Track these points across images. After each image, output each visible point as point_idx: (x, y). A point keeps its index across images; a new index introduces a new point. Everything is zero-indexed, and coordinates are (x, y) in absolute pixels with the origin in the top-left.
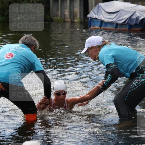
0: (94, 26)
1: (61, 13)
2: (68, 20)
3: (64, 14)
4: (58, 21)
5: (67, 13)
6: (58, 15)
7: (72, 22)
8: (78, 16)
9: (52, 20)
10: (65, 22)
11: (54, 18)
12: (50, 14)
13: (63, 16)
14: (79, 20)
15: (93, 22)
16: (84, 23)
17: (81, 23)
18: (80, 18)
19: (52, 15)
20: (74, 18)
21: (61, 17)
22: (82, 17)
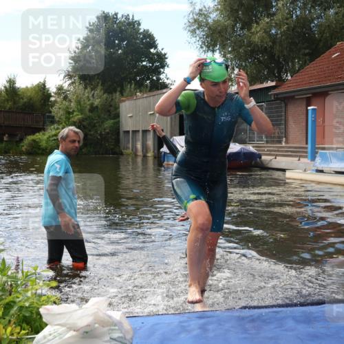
0: (168, 161)
1: (132, 145)
2: (140, 153)
3: (136, 147)
4: (128, 155)
5: (139, 146)
6: (128, 148)
7: (145, 156)
8: (152, 151)
9: (122, 154)
10: (136, 155)
11: (124, 151)
12: (119, 147)
13: (134, 150)
14: (153, 154)
15: (168, 157)
16: (158, 157)
17: (155, 157)
18: (154, 152)
19: (122, 148)
20: (147, 152)
21: (132, 150)
22: (156, 151)
